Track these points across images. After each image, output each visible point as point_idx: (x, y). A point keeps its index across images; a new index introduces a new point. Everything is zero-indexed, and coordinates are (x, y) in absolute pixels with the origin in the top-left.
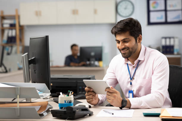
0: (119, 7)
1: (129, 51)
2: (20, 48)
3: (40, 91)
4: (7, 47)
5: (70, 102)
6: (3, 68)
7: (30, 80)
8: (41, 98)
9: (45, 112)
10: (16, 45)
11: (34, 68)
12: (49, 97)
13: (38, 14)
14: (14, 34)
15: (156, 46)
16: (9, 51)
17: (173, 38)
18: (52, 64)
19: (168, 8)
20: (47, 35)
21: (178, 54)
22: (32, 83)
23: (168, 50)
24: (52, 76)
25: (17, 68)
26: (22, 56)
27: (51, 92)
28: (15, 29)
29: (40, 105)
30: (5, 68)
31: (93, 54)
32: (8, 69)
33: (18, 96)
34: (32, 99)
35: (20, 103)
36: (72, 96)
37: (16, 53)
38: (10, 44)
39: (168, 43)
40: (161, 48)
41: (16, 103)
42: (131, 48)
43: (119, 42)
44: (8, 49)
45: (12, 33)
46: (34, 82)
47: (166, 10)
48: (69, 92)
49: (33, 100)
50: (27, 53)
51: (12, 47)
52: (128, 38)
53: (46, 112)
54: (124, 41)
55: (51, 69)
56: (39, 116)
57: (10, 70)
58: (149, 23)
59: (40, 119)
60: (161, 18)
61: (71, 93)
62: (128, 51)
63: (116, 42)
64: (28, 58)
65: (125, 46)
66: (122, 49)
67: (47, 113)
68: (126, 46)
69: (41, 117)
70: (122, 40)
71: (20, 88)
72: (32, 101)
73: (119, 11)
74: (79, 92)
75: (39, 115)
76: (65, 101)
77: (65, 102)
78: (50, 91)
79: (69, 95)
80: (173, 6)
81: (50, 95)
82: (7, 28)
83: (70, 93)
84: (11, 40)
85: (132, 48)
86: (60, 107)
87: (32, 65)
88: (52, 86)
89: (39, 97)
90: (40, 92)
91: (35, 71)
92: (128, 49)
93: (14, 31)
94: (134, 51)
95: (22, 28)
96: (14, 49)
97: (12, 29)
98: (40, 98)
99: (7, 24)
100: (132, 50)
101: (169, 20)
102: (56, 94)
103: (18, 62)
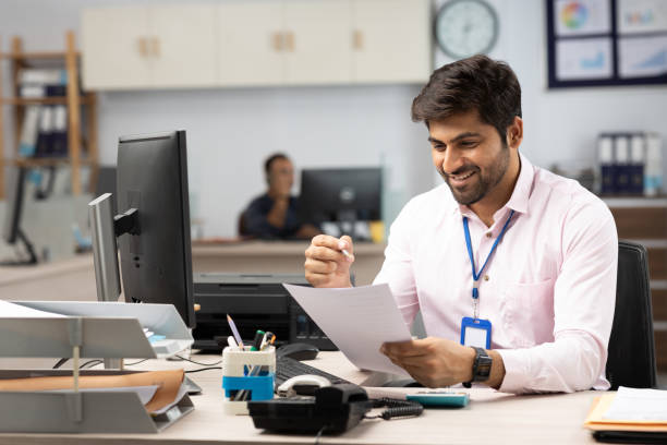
0: (443, 24)
1: (480, 178)
2: (83, 175)
3: (157, 332)
4: (37, 171)
5: (264, 371)
6: (21, 246)
7: (120, 292)
8: (159, 355)
9: (171, 408)
10: (67, 162)
11: (136, 248)
12: (189, 351)
13: (147, 48)
14: (60, 123)
15: (580, 166)
16: (44, 185)
17: (642, 135)
18: (200, 234)
19: (624, 27)
20: (180, 129)
21: (659, 195)
22: (127, 301)
23: (623, 180)
24: (200, 276)
25: (70, 247)
26: (92, 204)
27: (196, 335)
28: (66, 105)
29: (154, 384)
30: (29, 247)
31: (347, 195)
32: (38, 251)
33: (76, 351)
34: (126, 361)
35: (83, 374)
36: (272, 349)
37: (68, 191)
38: (46, 161)
39: (622, 157)
40: (597, 171)
41: (69, 374)
42: (486, 169)
43: (440, 146)
44: (39, 177)
45: (53, 119)
46: (135, 301)
47: (614, 35)
48: (261, 336)
49: (129, 364)
50: (107, 195)
51: (53, 169)
52: (473, 132)
53: (176, 408)
54: (461, 143)
55: (195, 250)
56: (154, 424)
57: (46, 254)
58: (555, 83)
59: (155, 432)
60: (598, 62)
61: (269, 338)
62: (474, 179)
63: (431, 146)
64: (114, 211)
65: (464, 159)
66: (453, 173)
67: (182, 411)
68: (468, 159)
69: (158, 426)
70: (452, 141)
71: (84, 321)
72: (126, 368)
73: (443, 36)
74: (298, 334)
75: (151, 420)
76: (245, 367)
77: (246, 372)
78: (190, 331)
79: (261, 347)
80: (639, 19)
81: (193, 347)
82: (34, 101)
83: (265, 338)
84: (51, 146)
85: (490, 169)
86: (227, 391)
87: (125, 238)
88: (198, 314)
89: (149, 354)
90: (156, 337)
91: (137, 259)
92: (474, 173)
93: (60, 113)
94: (495, 178)
95: (88, 100)
96: (62, 177)
97: (52, 106)
98: (155, 357)
99: (33, 85)
100: (488, 175)
101: (627, 70)
102: (213, 343)
103: (75, 227)
